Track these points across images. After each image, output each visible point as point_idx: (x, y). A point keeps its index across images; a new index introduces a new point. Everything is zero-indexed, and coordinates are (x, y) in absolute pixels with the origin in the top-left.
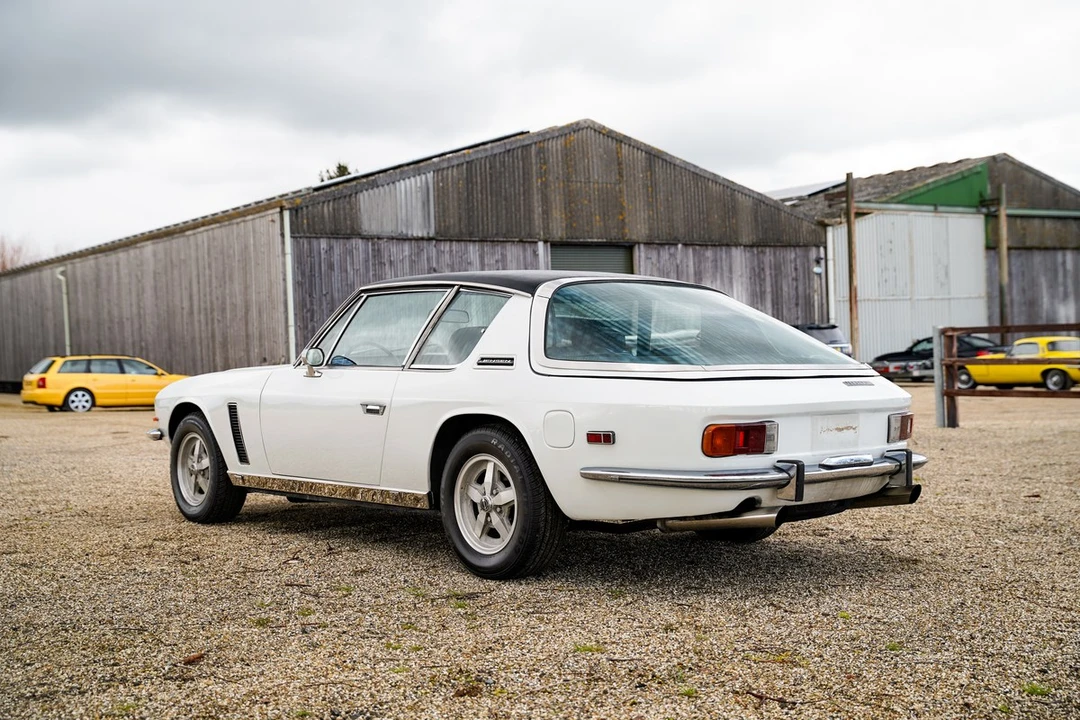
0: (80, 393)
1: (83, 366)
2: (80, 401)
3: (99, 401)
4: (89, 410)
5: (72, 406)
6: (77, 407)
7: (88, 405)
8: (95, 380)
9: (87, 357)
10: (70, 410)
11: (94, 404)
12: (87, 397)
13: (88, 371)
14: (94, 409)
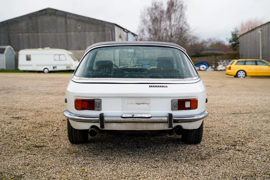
0: (241, 72)
1: (243, 63)
2: (241, 74)
3: (248, 74)
4: (244, 77)
5: (239, 76)
6: (240, 76)
7: (244, 76)
8: (247, 67)
9: (244, 60)
10: (238, 77)
11: (246, 75)
12: (244, 73)
13: (245, 64)
14: (246, 77)
